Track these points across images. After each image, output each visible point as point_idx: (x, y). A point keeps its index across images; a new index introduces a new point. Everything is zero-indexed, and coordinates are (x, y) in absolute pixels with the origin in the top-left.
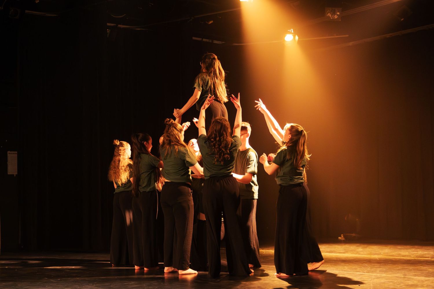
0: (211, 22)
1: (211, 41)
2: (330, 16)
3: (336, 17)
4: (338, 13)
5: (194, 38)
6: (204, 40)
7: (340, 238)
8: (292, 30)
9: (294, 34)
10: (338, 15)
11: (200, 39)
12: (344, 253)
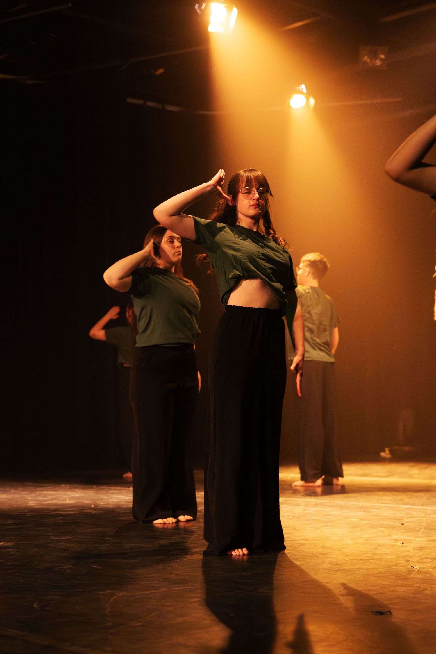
0: (160, 71)
1: (160, 106)
2: (368, 61)
3: (378, 63)
4: (383, 56)
5: (129, 100)
6: (149, 104)
7: (383, 454)
8: (303, 88)
9: (308, 96)
10: (382, 60)
11: (140, 102)
12: (387, 477)
